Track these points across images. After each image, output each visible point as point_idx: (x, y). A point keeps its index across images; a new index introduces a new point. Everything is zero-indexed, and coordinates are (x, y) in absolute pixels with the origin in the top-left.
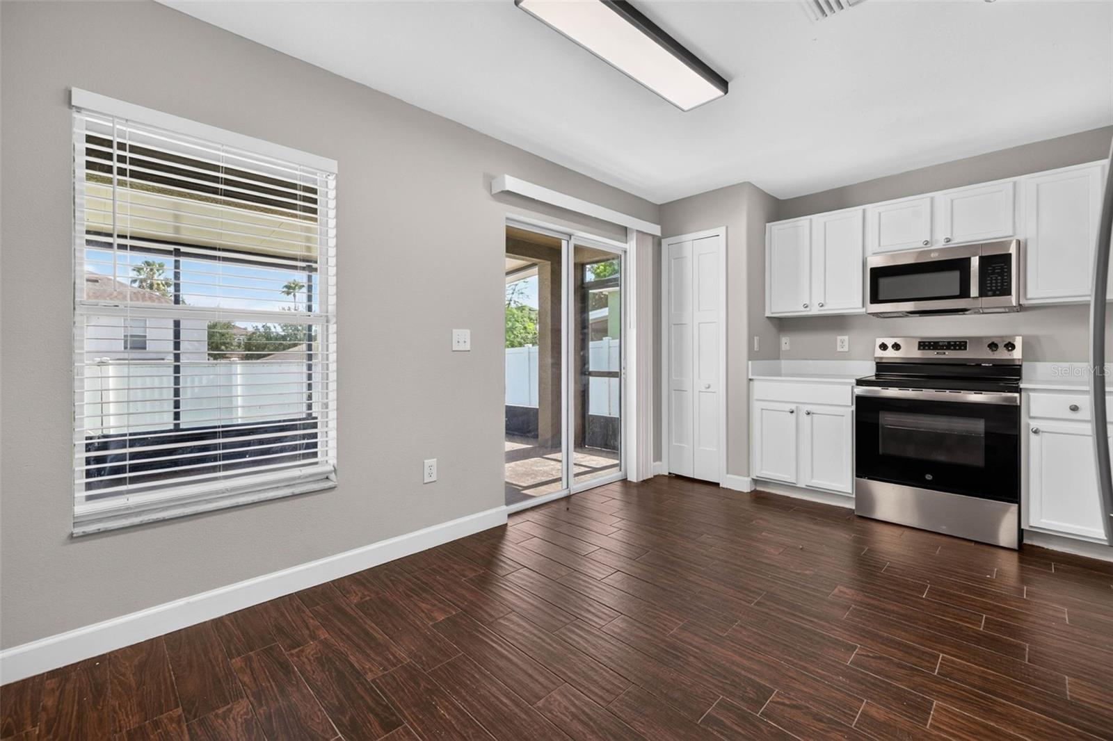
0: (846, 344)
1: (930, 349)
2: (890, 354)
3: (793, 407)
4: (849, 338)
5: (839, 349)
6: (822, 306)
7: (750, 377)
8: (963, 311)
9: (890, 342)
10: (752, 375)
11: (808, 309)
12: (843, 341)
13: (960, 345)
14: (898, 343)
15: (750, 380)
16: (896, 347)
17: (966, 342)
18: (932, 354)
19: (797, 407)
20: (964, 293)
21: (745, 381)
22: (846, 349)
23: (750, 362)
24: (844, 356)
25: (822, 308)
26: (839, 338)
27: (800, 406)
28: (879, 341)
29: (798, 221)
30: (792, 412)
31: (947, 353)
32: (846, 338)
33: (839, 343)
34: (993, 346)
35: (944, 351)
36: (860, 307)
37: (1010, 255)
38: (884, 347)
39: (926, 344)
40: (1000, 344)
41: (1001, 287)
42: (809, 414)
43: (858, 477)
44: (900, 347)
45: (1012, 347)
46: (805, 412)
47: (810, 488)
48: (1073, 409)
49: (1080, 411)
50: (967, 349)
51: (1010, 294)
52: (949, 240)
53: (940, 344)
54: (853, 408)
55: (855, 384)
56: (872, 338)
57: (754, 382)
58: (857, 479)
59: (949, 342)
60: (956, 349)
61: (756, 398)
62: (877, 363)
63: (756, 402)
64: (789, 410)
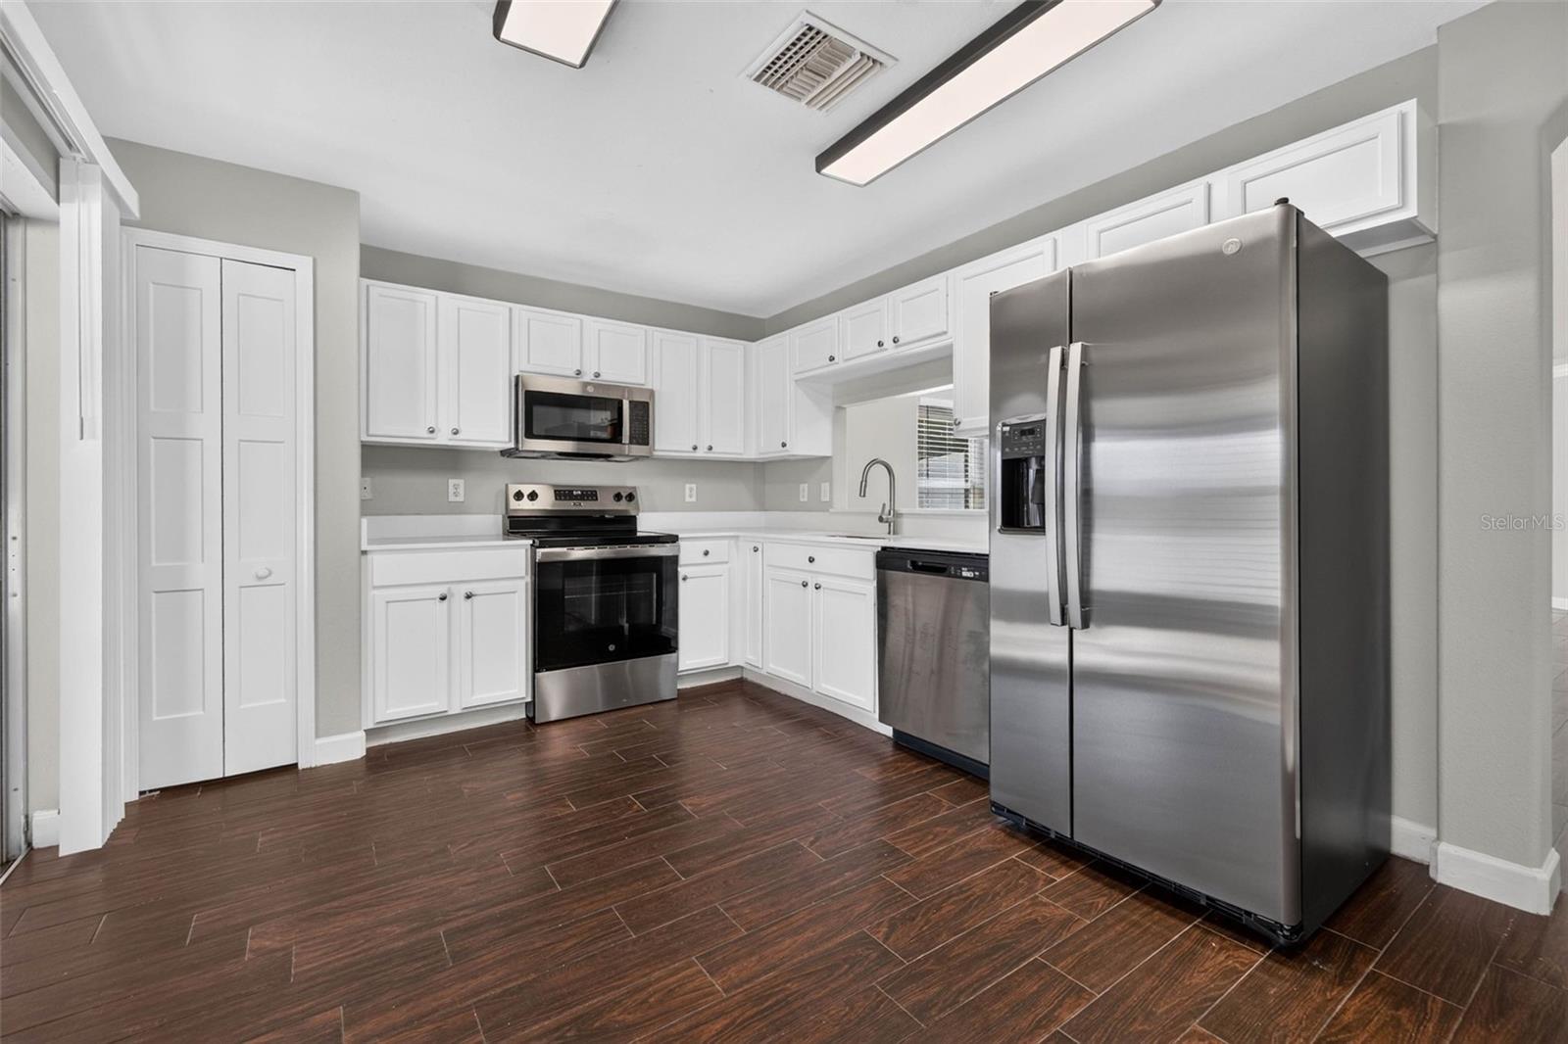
0: (461, 490)
1: (566, 499)
2: (525, 506)
3: (442, 590)
4: (465, 483)
5: (452, 498)
6: (456, 433)
7: (363, 548)
8: (607, 457)
9: (526, 490)
10: (371, 542)
11: (433, 435)
12: (456, 487)
13: (590, 494)
14: (537, 491)
15: (364, 553)
16: (533, 496)
17: (595, 492)
18: (569, 505)
19: (449, 589)
20: (616, 437)
21: (357, 553)
22: (461, 499)
23: (364, 521)
24: (458, 509)
25: (455, 436)
26: (452, 482)
27: (453, 586)
28: (513, 489)
29: (422, 293)
30: (443, 598)
31: (582, 504)
32: (461, 482)
33: (451, 490)
34: (618, 497)
35: (580, 502)
36: (510, 441)
37: (647, 403)
38: (519, 496)
39: (562, 493)
40: (624, 494)
41: (642, 436)
42: (468, 597)
43: (539, 671)
44: (537, 495)
45: (631, 497)
46: (463, 595)
47: (465, 711)
48: (706, 553)
49: (709, 556)
50: (597, 499)
51: (647, 444)
52: (597, 375)
53: (575, 493)
54: (529, 579)
55: (532, 545)
56: (507, 485)
57: (369, 556)
58: (538, 675)
59: (582, 492)
60: (588, 500)
61: (376, 584)
62: (509, 517)
63: (376, 592)
64: (438, 595)
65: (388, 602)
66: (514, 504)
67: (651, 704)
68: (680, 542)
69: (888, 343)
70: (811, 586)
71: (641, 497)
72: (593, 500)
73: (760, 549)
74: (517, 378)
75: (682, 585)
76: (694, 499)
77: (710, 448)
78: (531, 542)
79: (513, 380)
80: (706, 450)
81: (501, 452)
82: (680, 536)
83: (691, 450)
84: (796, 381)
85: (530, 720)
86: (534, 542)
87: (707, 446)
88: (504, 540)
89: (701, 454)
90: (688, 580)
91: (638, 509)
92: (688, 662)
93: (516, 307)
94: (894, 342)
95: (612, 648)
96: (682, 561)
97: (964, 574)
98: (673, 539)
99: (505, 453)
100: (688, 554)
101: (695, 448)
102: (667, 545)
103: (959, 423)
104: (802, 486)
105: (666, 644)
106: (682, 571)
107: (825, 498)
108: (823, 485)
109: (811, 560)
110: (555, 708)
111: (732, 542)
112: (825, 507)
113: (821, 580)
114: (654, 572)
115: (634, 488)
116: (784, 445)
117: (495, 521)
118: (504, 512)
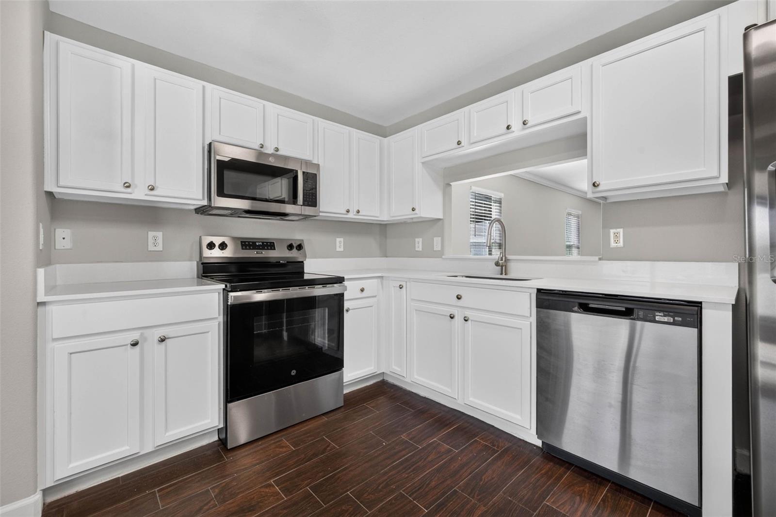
0: (160, 241)
1: (250, 249)
2: (216, 254)
3: (135, 336)
5: (151, 248)
6: (152, 189)
7: (40, 300)
8: (283, 216)
9: (217, 241)
10: (47, 293)
11: (129, 190)
12: (156, 238)
13: (269, 245)
14: (225, 242)
15: (39, 304)
16: (223, 246)
17: (274, 243)
18: (252, 254)
19: (142, 334)
20: (292, 199)
22: (160, 248)
25: (151, 192)
26: (151, 234)
27: (146, 332)
28: (207, 240)
30: (135, 344)
31: (263, 253)
32: (159, 234)
33: (151, 241)
34: (290, 247)
35: (261, 251)
36: (203, 199)
37: (316, 174)
38: (211, 246)
39: (247, 244)
40: (295, 245)
41: (311, 199)
42: (162, 340)
43: (231, 402)
44: (226, 246)
45: (300, 247)
46: (156, 338)
47: (158, 448)
48: (362, 290)
49: (365, 292)
50: (275, 249)
51: (315, 206)
52: (277, 150)
53: (257, 244)
54: (221, 319)
55: (224, 289)
56: (200, 237)
57: (49, 308)
58: (230, 405)
59: (263, 243)
60: (268, 249)
61: (55, 337)
62: (202, 264)
63: (57, 345)
64: (129, 342)
65: (71, 354)
66: (208, 254)
67: (323, 414)
68: (346, 283)
69: (516, 126)
70: (459, 319)
71: (306, 246)
72: (271, 249)
73: (404, 287)
74: (210, 144)
75: (346, 314)
76: (342, 249)
77: (358, 212)
78: (223, 286)
79: (206, 148)
80: (355, 213)
81: (196, 209)
82: (345, 278)
83: (345, 212)
84: (423, 163)
85: (222, 442)
86: (226, 286)
87: (355, 211)
88: (199, 284)
89: (351, 216)
90: (350, 311)
91: (305, 257)
92: (349, 375)
93: (209, 86)
94: (524, 124)
95: (293, 373)
96: (346, 297)
97: (657, 318)
98: (340, 280)
99: (200, 210)
100: (350, 291)
101: (348, 211)
102: (335, 285)
103: (598, 185)
104: (417, 240)
105: (335, 363)
106: (347, 305)
107: (437, 247)
108: (435, 239)
109: (459, 298)
110: (242, 433)
111: (379, 280)
112: (439, 254)
113: (468, 313)
114: (326, 307)
115: (303, 240)
116: (413, 210)
117: (191, 268)
118: (198, 260)
